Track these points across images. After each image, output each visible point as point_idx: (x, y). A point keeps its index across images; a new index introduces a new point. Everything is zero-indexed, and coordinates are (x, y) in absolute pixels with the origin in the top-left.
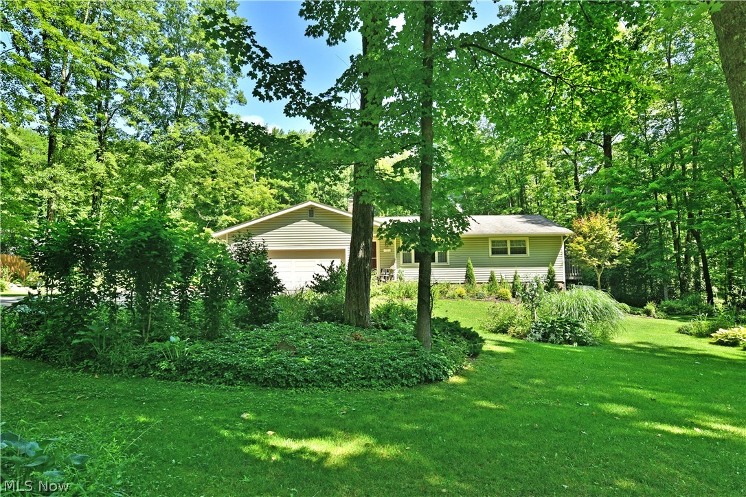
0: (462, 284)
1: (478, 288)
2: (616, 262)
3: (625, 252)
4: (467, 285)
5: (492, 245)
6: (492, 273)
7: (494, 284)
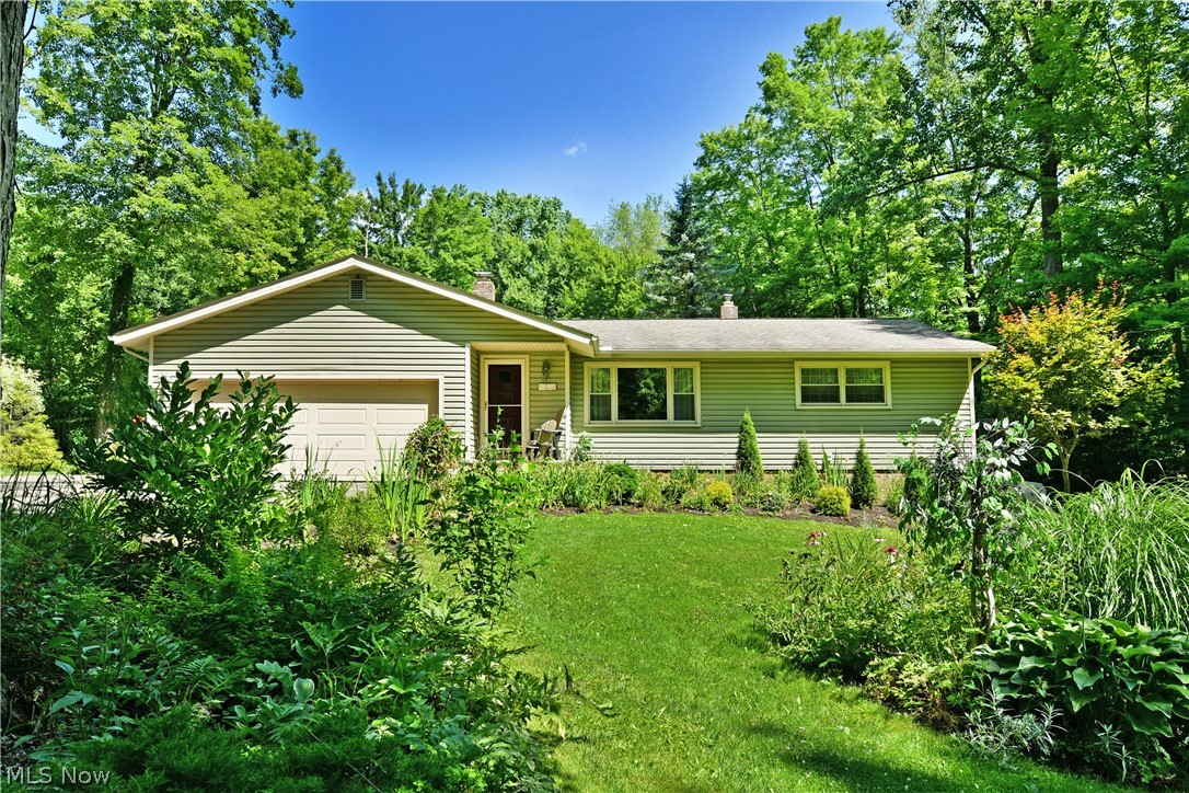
0: (728, 472)
1: (768, 486)
2: (1114, 422)
3: (1138, 398)
4: (740, 474)
5: (804, 380)
6: (802, 446)
7: (807, 474)
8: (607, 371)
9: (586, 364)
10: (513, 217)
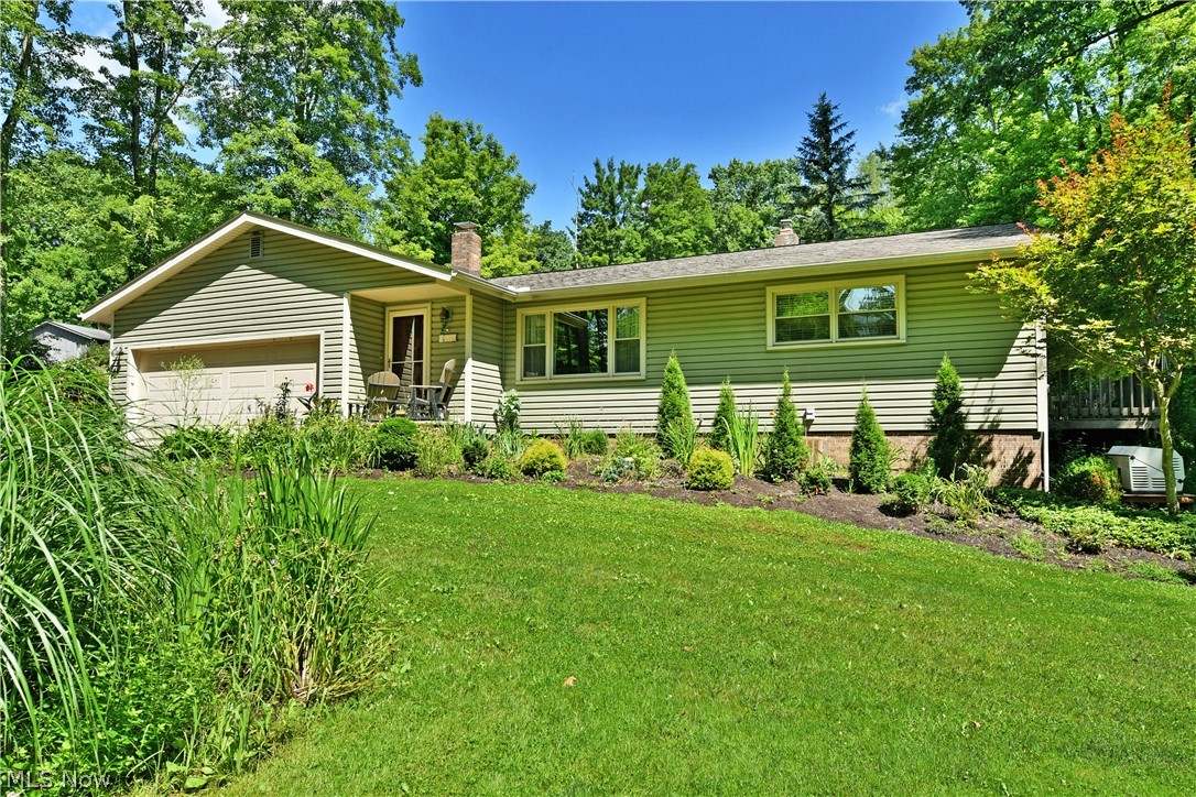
5: (779, 310)
8: (543, 317)
9: (519, 311)
10: (748, 188)
